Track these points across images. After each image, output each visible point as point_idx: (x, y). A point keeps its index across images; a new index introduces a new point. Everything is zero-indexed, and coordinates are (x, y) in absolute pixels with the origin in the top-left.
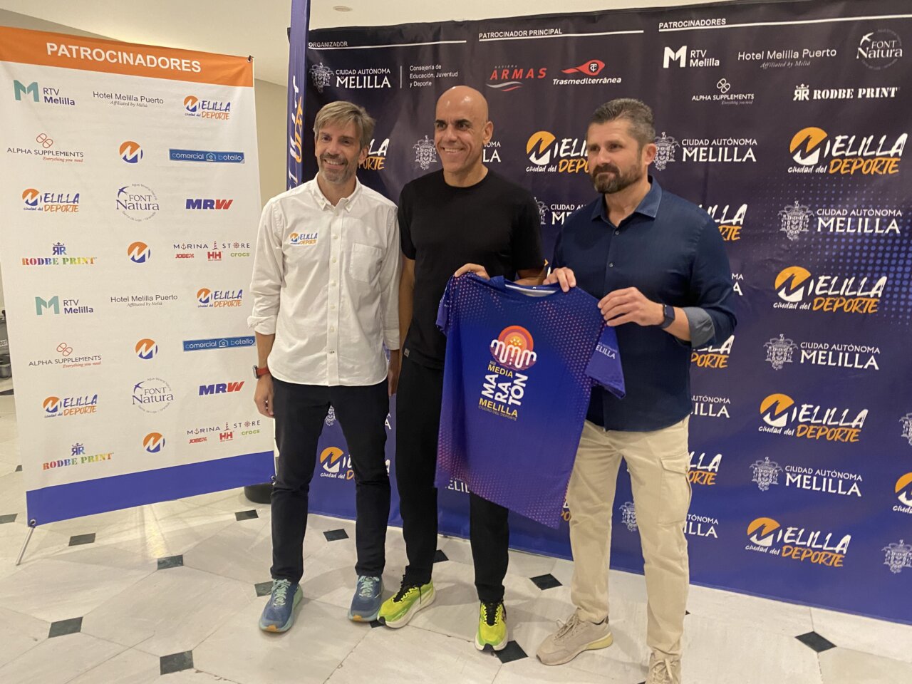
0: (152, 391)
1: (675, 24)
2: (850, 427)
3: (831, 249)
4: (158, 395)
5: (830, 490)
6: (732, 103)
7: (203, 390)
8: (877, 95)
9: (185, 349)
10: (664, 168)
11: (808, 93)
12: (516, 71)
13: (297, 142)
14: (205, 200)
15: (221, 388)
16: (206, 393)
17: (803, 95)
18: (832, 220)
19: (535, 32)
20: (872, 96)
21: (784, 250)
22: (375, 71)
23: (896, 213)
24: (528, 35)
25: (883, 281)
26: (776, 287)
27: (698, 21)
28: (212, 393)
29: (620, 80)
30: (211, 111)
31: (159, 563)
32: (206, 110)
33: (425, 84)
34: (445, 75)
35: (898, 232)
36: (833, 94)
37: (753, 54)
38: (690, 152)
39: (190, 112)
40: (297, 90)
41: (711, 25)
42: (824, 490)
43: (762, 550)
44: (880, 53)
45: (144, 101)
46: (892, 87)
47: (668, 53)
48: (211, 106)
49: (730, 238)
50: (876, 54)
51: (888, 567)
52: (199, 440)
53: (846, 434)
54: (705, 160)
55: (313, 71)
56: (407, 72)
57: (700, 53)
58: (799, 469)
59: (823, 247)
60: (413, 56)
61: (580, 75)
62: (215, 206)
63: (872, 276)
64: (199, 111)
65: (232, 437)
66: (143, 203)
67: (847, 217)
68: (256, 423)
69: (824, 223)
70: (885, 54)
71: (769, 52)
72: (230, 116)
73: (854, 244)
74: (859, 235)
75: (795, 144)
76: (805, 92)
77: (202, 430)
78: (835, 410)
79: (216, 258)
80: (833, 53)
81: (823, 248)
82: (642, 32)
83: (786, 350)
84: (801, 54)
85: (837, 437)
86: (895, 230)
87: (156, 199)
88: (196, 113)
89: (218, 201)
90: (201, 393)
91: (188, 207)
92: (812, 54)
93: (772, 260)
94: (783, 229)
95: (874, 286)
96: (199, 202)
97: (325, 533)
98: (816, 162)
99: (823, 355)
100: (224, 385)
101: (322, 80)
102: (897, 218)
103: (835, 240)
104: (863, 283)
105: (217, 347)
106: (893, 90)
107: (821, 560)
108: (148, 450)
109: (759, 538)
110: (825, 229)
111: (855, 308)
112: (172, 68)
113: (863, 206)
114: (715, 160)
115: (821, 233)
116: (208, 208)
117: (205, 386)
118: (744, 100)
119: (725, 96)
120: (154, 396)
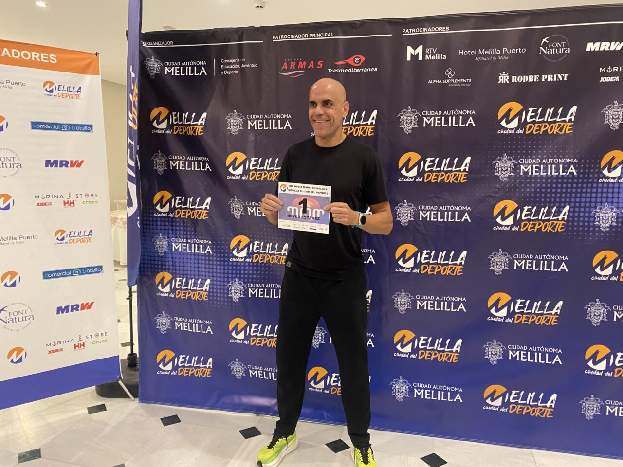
0: (15, 314)
1: (414, 30)
2: (551, 314)
3: (531, 187)
4: (21, 316)
5: (540, 361)
6: (456, 85)
7: (60, 310)
8: (555, 80)
9: (45, 278)
10: (410, 132)
11: (508, 78)
12: (301, 63)
13: (134, 115)
14: (61, 161)
15: (75, 308)
16: (63, 313)
17: (505, 79)
18: (530, 167)
19: (314, 35)
20: (552, 80)
21: (497, 188)
22: (194, 63)
23: (573, 161)
24: (309, 37)
25: (567, 209)
26: (495, 215)
27: (430, 28)
28: (67, 312)
29: (376, 69)
30: (66, 92)
31: (20, 457)
32: (61, 92)
33: (233, 72)
34: (248, 66)
35: (575, 174)
36: (525, 79)
37: (469, 51)
38: (429, 120)
39: (48, 93)
40: (133, 75)
41: (438, 31)
42: (536, 361)
43: (495, 409)
44: (555, 50)
45: (9, 84)
46: (565, 74)
47: (410, 50)
48: (65, 89)
49: (460, 181)
50: (552, 51)
51: (584, 415)
52: (57, 351)
53: (549, 319)
54: (440, 126)
55: (146, 63)
56: (219, 64)
57: (432, 50)
58: (517, 347)
59: (525, 185)
60: (223, 52)
61: (348, 66)
62: (69, 165)
63: (560, 205)
64: (55, 92)
65: (84, 346)
66: (8, 163)
67: (540, 164)
68: (104, 334)
69: (524, 169)
70: (558, 51)
71: (480, 50)
72: (81, 97)
73: (546, 183)
74: (549, 176)
75: (501, 114)
76: (506, 78)
77: (59, 343)
78: (540, 302)
79: (70, 205)
80: (523, 50)
81: (526, 187)
82: (391, 35)
83: (503, 260)
84: (501, 51)
85: (542, 322)
86: (573, 172)
87: (19, 160)
88: (53, 94)
89: (72, 161)
90: (58, 313)
91: (47, 166)
92: (509, 51)
93: (491, 196)
94: (496, 174)
95: (561, 212)
96: (55, 162)
97: (161, 419)
98: (517, 126)
99: (529, 263)
100: (78, 306)
101: (154, 69)
102: (574, 164)
103: (533, 180)
104: (554, 210)
105: (72, 275)
106: (566, 76)
107: (537, 414)
108: (12, 361)
109: (492, 400)
110: (526, 173)
111: (549, 229)
112: (33, 59)
113: (550, 156)
114: (446, 126)
115: (523, 176)
116: (64, 166)
117: (61, 307)
118: (464, 83)
119: (451, 80)
120: (17, 317)
